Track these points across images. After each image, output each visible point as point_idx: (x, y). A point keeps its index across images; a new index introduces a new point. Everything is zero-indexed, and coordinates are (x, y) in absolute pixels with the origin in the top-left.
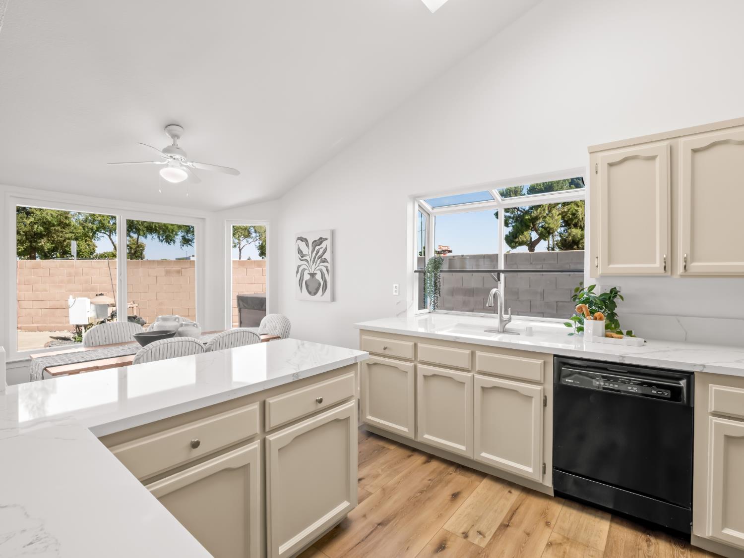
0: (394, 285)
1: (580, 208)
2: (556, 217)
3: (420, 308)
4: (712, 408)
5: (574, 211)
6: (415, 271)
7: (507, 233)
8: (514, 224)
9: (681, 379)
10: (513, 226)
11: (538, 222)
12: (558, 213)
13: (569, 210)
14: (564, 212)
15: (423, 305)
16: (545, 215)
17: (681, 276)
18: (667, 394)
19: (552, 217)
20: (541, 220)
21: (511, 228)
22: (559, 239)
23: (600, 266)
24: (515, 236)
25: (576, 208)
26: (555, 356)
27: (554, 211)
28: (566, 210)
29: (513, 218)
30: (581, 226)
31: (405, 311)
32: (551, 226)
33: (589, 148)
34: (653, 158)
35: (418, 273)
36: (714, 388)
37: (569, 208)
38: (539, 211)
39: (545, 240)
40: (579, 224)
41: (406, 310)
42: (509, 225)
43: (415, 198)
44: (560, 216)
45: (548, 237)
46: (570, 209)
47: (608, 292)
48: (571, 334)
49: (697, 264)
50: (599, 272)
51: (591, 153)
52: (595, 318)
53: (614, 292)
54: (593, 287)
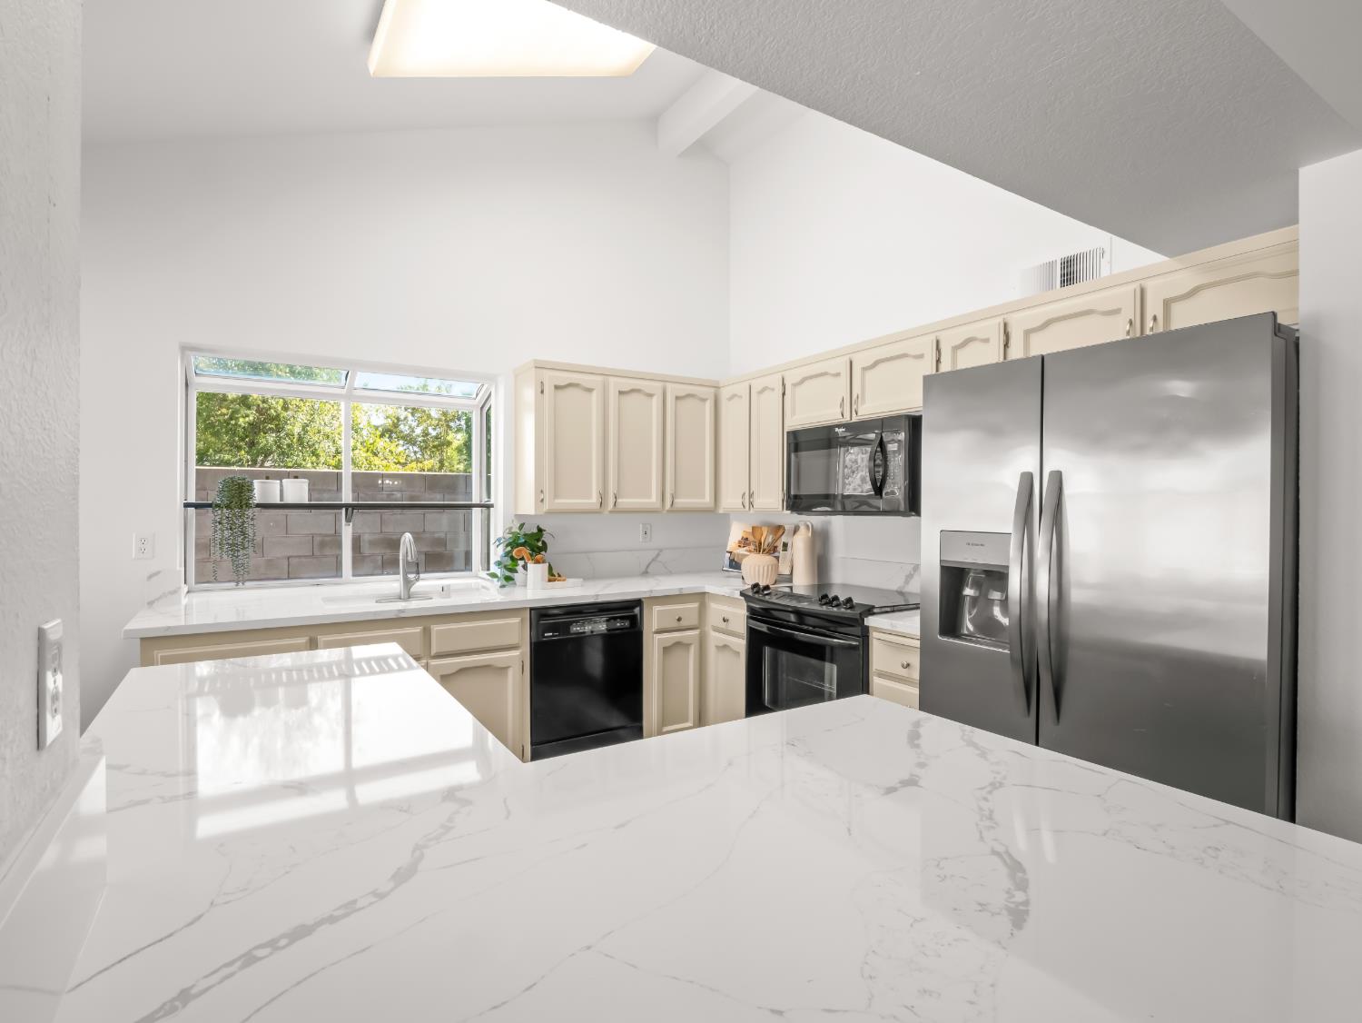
4: (655, 627)
9: (634, 607)
17: (611, 512)
18: (627, 624)
23: (547, 501)
26: (531, 609)
33: (535, 361)
34: (590, 390)
35: (193, 510)
47: (535, 531)
48: (503, 586)
49: (624, 500)
50: (546, 507)
51: (536, 367)
52: (537, 562)
53: (540, 530)
54: (522, 526)
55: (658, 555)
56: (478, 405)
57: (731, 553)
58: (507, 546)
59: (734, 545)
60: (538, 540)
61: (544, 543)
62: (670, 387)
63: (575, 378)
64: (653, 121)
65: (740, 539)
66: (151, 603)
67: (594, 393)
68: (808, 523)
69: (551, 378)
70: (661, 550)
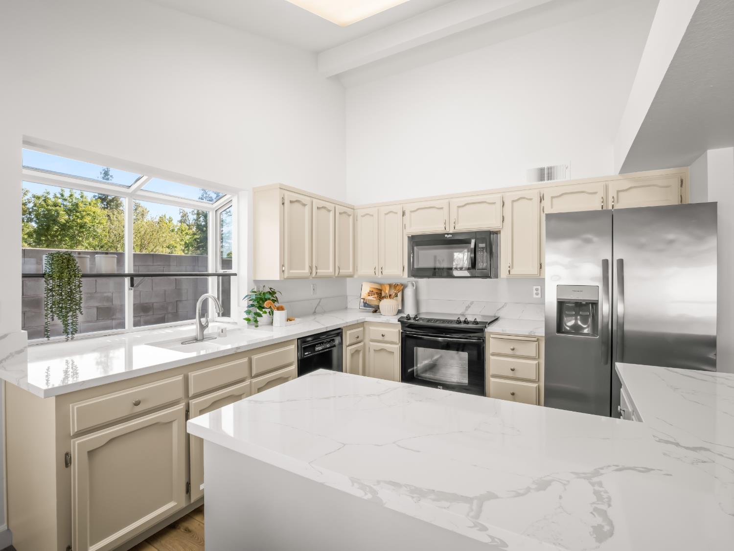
4: (348, 343)
17: (314, 278)
23: (286, 272)
26: (298, 339)
31: (22, 351)
34: (305, 205)
36: (349, 332)
41: (26, 347)
49: (321, 271)
50: (286, 275)
51: (280, 188)
55: (320, 302)
56: (214, 209)
57: (364, 299)
59: (365, 295)
62: (337, 207)
63: (300, 197)
64: (317, 54)
65: (369, 291)
67: (307, 207)
68: (414, 282)
69: (289, 196)
70: (321, 299)
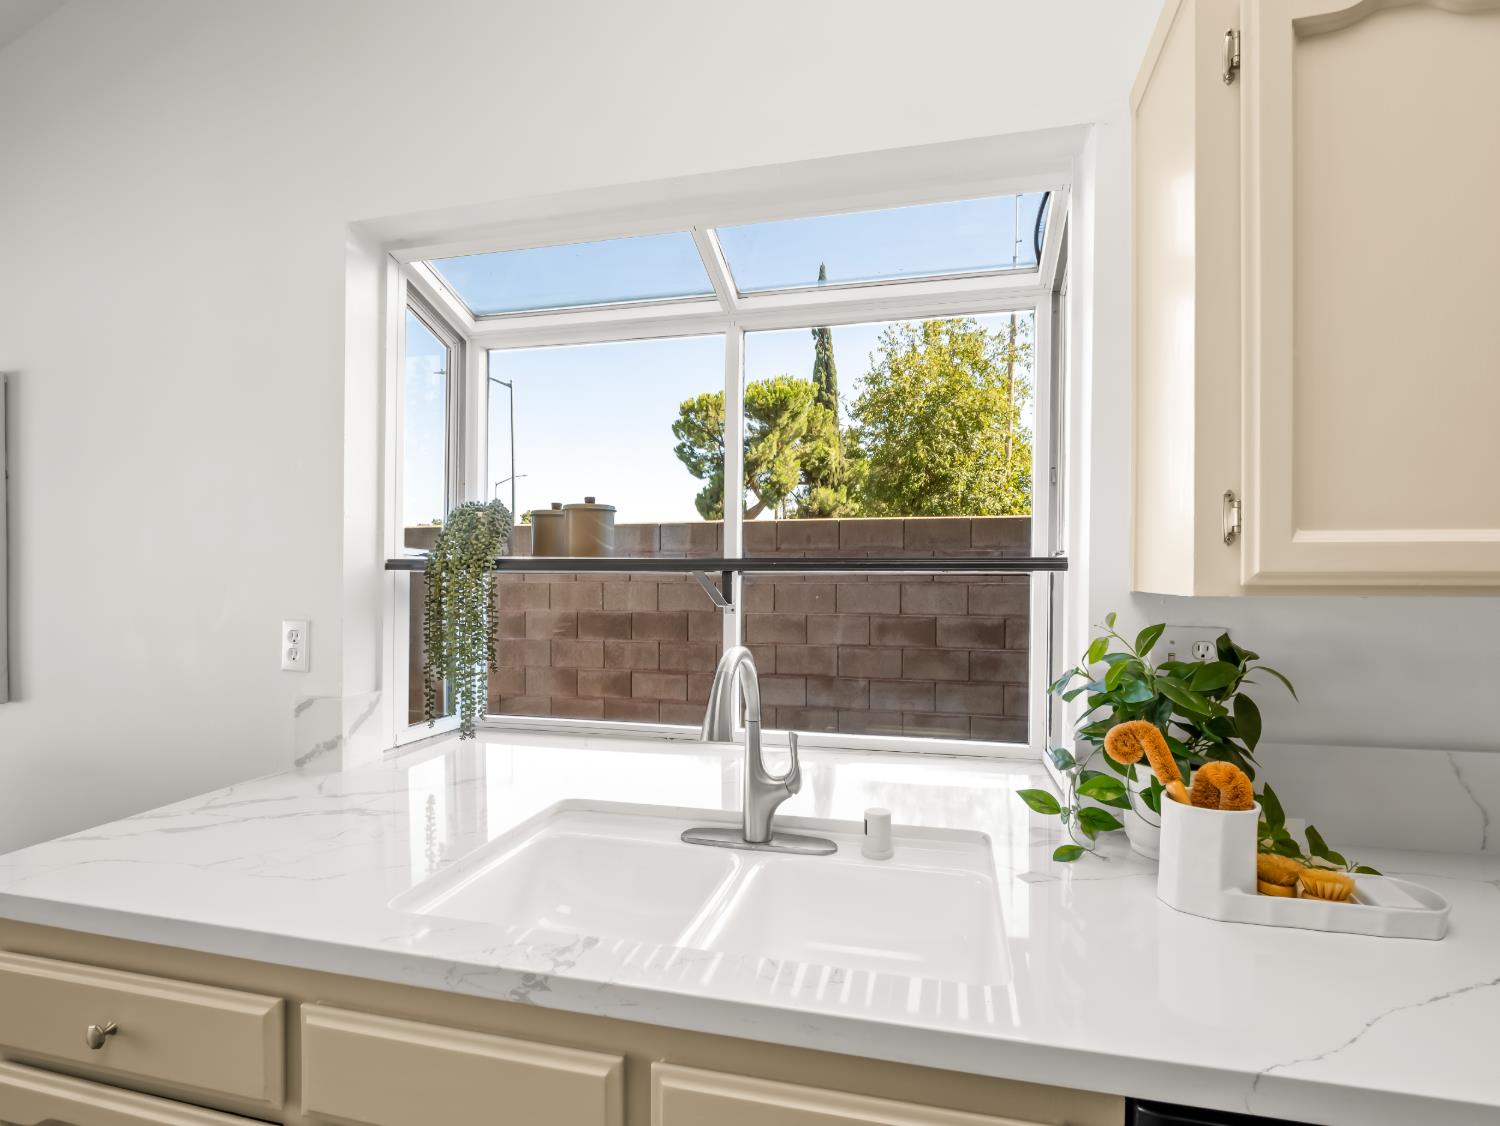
0: (286, 628)
1: (832, 449)
2: (792, 464)
3: (414, 719)
5: (823, 454)
6: (392, 565)
7: (701, 492)
8: (713, 473)
10: (711, 477)
11: (758, 471)
12: (794, 456)
13: (813, 451)
14: (806, 454)
15: (425, 704)
16: (771, 458)
19: (785, 463)
20: (763, 468)
21: (708, 480)
22: (796, 507)
24: (715, 498)
25: (826, 448)
27: (788, 451)
28: (808, 450)
29: (711, 461)
30: (833, 484)
31: (334, 745)
32: (783, 479)
35: (404, 575)
37: (814, 446)
38: (760, 447)
39: (771, 507)
40: (831, 481)
41: (340, 737)
42: (704, 475)
43: (388, 249)
44: (799, 461)
45: (776, 502)
46: (816, 449)
47: (1212, 656)
48: (1069, 854)
50: (1250, 562)
52: (1206, 797)
53: (1230, 654)
54: (1150, 637)
58: (1095, 702)
60: (1222, 693)
61: (1245, 705)
66: (300, 763)
